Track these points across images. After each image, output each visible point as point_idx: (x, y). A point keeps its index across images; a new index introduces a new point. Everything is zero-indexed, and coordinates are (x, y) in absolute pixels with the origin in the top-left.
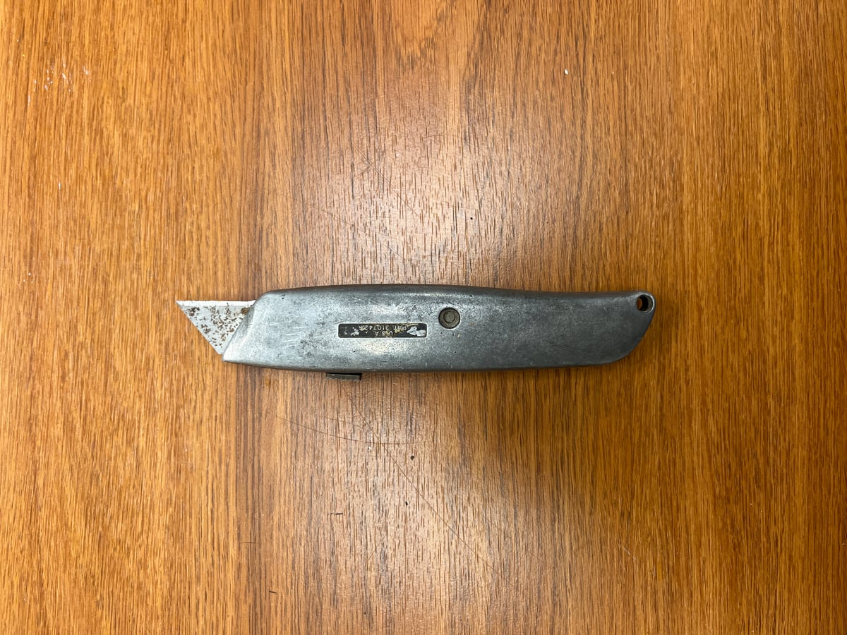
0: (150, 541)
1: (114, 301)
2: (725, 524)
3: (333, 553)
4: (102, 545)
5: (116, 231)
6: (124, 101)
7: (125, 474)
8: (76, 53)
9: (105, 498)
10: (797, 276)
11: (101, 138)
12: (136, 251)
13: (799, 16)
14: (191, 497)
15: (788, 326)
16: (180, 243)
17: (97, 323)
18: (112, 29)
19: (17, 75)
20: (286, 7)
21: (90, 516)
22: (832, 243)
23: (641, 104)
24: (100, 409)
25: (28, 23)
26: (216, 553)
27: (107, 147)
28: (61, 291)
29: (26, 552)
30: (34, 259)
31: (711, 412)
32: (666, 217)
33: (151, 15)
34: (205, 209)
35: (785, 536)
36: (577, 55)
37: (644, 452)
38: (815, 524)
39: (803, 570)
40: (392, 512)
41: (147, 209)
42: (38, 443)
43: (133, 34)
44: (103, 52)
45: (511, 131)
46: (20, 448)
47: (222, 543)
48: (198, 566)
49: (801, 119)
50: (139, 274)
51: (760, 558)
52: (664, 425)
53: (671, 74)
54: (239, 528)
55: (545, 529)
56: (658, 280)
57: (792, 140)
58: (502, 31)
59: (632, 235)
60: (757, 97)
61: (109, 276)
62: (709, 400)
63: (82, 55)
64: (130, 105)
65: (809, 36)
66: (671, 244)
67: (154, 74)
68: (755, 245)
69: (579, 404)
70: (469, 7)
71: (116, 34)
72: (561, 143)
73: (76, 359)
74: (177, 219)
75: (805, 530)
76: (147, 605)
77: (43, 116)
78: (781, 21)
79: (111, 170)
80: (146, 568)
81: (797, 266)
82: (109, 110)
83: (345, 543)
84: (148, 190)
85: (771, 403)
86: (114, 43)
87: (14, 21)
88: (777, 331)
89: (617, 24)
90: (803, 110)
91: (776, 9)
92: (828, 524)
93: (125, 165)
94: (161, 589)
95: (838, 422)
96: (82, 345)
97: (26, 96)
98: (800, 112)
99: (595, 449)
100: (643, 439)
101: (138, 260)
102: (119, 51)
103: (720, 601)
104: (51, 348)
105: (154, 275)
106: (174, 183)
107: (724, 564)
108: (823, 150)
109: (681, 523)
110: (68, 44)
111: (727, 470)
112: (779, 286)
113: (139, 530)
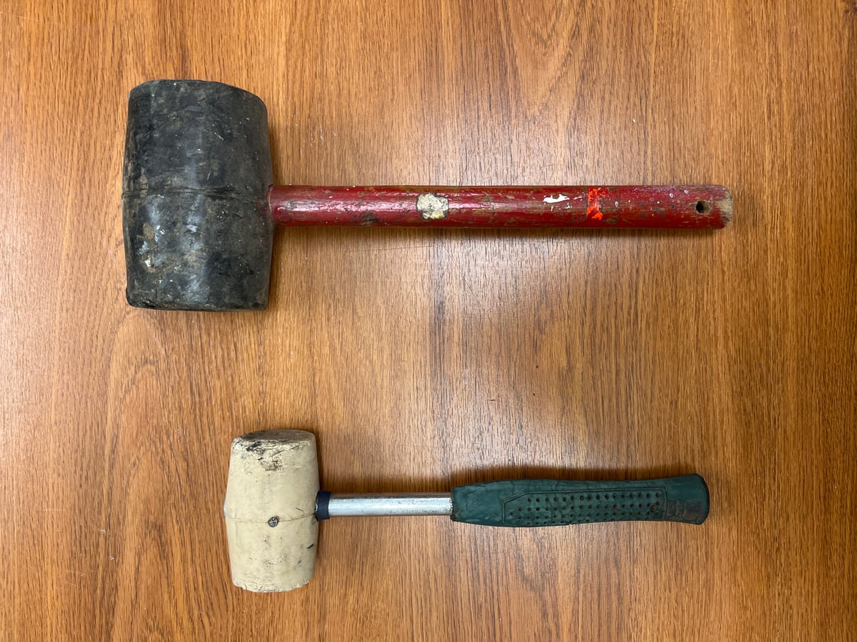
2: (739, 409)
3: (490, 423)
4: (353, 417)
6: (358, 152)
7: (366, 376)
8: (328, 123)
9: (355, 389)
10: (790, 250)
13: (795, 74)
14: (404, 389)
15: (784, 283)
17: (346, 287)
18: (349, 107)
19: (293, 137)
20: (454, 89)
21: (346, 400)
22: (816, 227)
23: (684, 140)
24: (350, 338)
25: (297, 104)
30: (309, 249)
31: (730, 338)
33: (372, 97)
35: (781, 418)
36: (641, 109)
37: (686, 364)
38: (802, 410)
39: (794, 440)
40: (525, 399)
42: (315, 358)
44: (344, 122)
45: (598, 161)
46: (305, 361)
49: (795, 144)
51: (763, 431)
52: (699, 346)
53: (705, 118)
55: (622, 411)
57: (788, 159)
58: (592, 95)
60: (764, 132)
62: (729, 331)
63: (332, 124)
65: (802, 87)
68: (761, 229)
69: (643, 334)
70: (570, 82)
71: (352, 110)
72: (631, 167)
73: (336, 309)
75: (795, 414)
77: (311, 162)
78: (782, 77)
81: (790, 243)
82: (349, 158)
83: (497, 418)
85: (772, 331)
86: (351, 116)
87: (289, 103)
88: (776, 285)
89: (668, 87)
90: (796, 138)
91: (778, 70)
92: (811, 411)
95: (818, 344)
96: (339, 300)
98: (794, 140)
99: (654, 362)
100: (685, 355)
102: (354, 121)
103: (736, 457)
104: (320, 302)
107: (739, 435)
108: (810, 165)
109: (710, 408)
110: (323, 117)
111: (741, 375)
112: (778, 256)
113: (375, 409)
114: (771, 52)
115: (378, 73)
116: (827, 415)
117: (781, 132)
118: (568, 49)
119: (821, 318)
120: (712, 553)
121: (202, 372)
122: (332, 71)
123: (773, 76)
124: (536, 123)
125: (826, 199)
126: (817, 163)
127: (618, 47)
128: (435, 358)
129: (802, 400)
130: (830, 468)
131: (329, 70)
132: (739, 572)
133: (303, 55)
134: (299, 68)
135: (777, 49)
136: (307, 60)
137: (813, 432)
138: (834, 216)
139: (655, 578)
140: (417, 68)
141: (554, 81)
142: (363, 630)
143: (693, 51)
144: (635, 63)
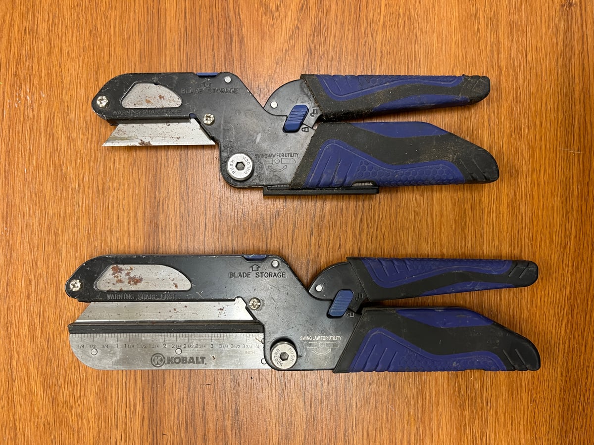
0: (85, 401)
1: (62, 247)
2: (454, 391)
4: (54, 404)
5: (63, 201)
6: (68, 115)
7: (69, 359)
8: (36, 82)
9: (56, 374)
10: (505, 234)
11: (53, 139)
12: (76, 214)
13: (514, 62)
16: (105, 209)
17: (50, 261)
18: (60, 66)
20: (176, 54)
21: (46, 386)
22: (529, 213)
24: (52, 317)
25: (3, 60)
26: (128, 410)
27: (57, 145)
28: (26, 240)
29: (5, 408)
30: (9, 219)
33: (86, 57)
34: (122, 187)
35: (493, 399)
38: (513, 392)
39: (505, 421)
40: (242, 383)
41: (84, 187)
42: (13, 338)
43: (74, 70)
44: (54, 82)
47: (132, 403)
49: (511, 131)
50: (78, 229)
51: (476, 413)
54: (143, 394)
55: (340, 395)
56: (416, 235)
60: (483, 117)
61: (58, 230)
63: (40, 84)
64: (72, 118)
65: (520, 76)
66: (425, 213)
67: (88, 97)
70: (297, 56)
71: (63, 70)
73: (37, 284)
74: (103, 194)
75: (506, 395)
76: (84, 442)
77: (14, 124)
78: (502, 65)
79: (59, 160)
80: (82, 419)
81: (505, 227)
82: (58, 121)
84: (84, 174)
86: (62, 76)
90: (513, 126)
91: (499, 58)
92: (521, 392)
93: (69, 157)
94: (92, 432)
96: (41, 275)
97: (3, 110)
102: (65, 82)
103: (450, 439)
104: (20, 277)
105: (88, 230)
106: (102, 170)
107: (453, 417)
108: (525, 152)
110: (30, 76)
113: (78, 395)
114: (492, 40)
115: (94, 32)
116: (534, 396)
117: (499, 118)
118: (296, 22)
119: (532, 301)
122: (43, 27)
123: (494, 63)
124: (262, 95)
125: (539, 185)
126: (532, 150)
127: (346, 24)
129: (513, 381)
131: (40, 26)
133: (13, 9)
134: (7, 22)
135: (498, 36)
136: (17, 14)
137: (522, 412)
138: (546, 202)
140: (137, 29)
141: (280, 53)
143: (418, 34)
144: (362, 41)
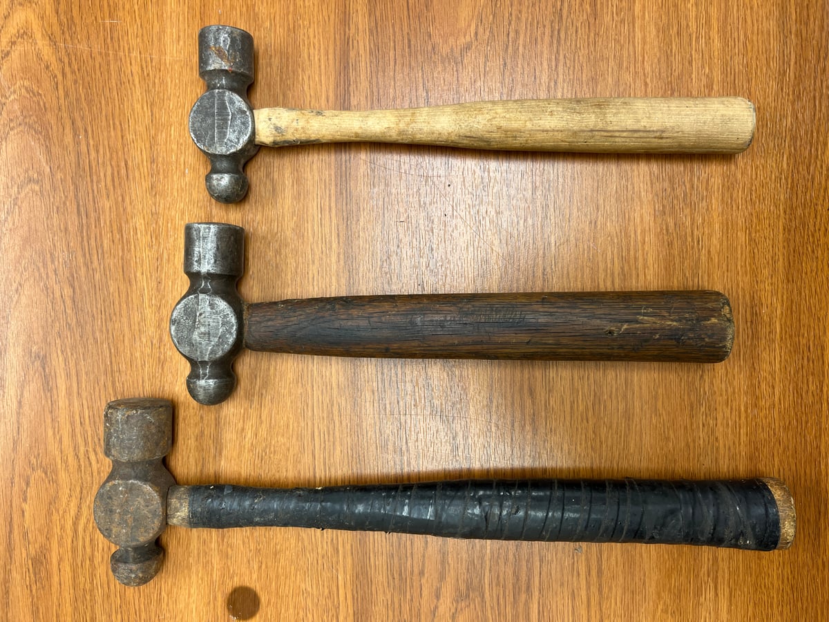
3: (398, 246)
14: (307, 210)
32: (622, 21)
48: (313, 254)
59: (598, 35)
68: (686, 39)
83: (406, 240)
101: (270, 59)
109: (631, 228)
111: (664, 193)
112: (703, 67)
120: (632, 381)
121: (90, 191)
128: (341, 177)
130: (757, 291)
132: (660, 403)
139: (572, 408)
142: (261, 466)
